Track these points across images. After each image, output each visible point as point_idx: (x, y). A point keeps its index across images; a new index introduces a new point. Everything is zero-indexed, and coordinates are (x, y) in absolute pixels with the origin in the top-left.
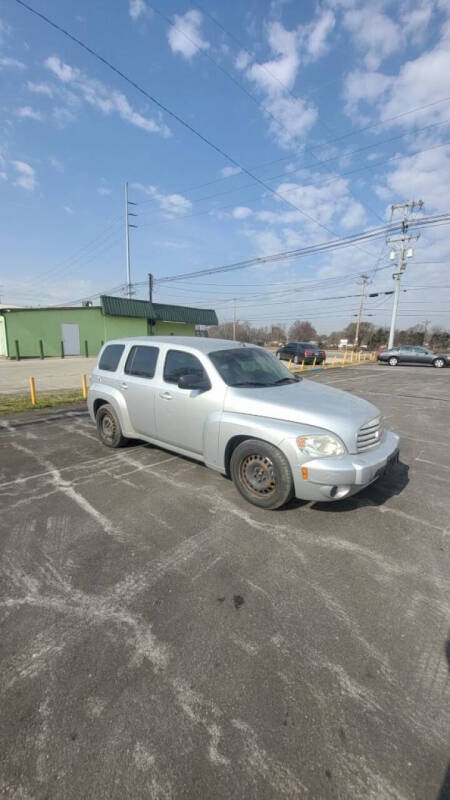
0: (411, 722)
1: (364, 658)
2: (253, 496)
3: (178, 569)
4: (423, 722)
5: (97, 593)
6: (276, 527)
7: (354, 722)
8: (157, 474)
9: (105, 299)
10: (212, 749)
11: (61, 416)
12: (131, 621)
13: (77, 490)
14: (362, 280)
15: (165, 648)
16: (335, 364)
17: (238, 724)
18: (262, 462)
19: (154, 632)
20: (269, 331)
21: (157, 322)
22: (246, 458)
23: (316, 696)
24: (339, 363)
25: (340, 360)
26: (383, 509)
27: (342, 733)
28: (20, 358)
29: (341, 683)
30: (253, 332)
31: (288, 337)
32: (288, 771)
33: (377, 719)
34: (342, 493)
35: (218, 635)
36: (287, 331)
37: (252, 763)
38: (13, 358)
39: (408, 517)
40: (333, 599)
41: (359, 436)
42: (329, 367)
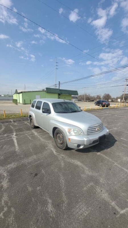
0: (61, 223)
1: (60, 200)
2: (59, 145)
3: (26, 163)
4: (65, 225)
5: (3, 166)
6: (61, 155)
7: (44, 218)
8: (39, 137)
9: (47, 88)
10: (2, 213)
11: (26, 119)
12: (5, 175)
13: (17, 139)
14: (126, 80)
15: (9, 184)
16: (113, 107)
17: (13, 209)
18: (60, 135)
19: (9, 179)
20: (96, 97)
21: (61, 94)
22: (57, 134)
23: (38, 207)
24: (115, 107)
25: (115, 106)
26: (98, 153)
27: (38, 220)
28: (25, 104)
29: (48, 206)
30: (91, 97)
31: (102, 99)
32: (16, 225)
33: (51, 219)
34: (81, 147)
35: (24, 183)
36: (102, 97)
37: (9, 220)
38: (24, 104)
39: (106, 157)
40: (63, 179)
41: (88, 129)
42: (111, 108)
